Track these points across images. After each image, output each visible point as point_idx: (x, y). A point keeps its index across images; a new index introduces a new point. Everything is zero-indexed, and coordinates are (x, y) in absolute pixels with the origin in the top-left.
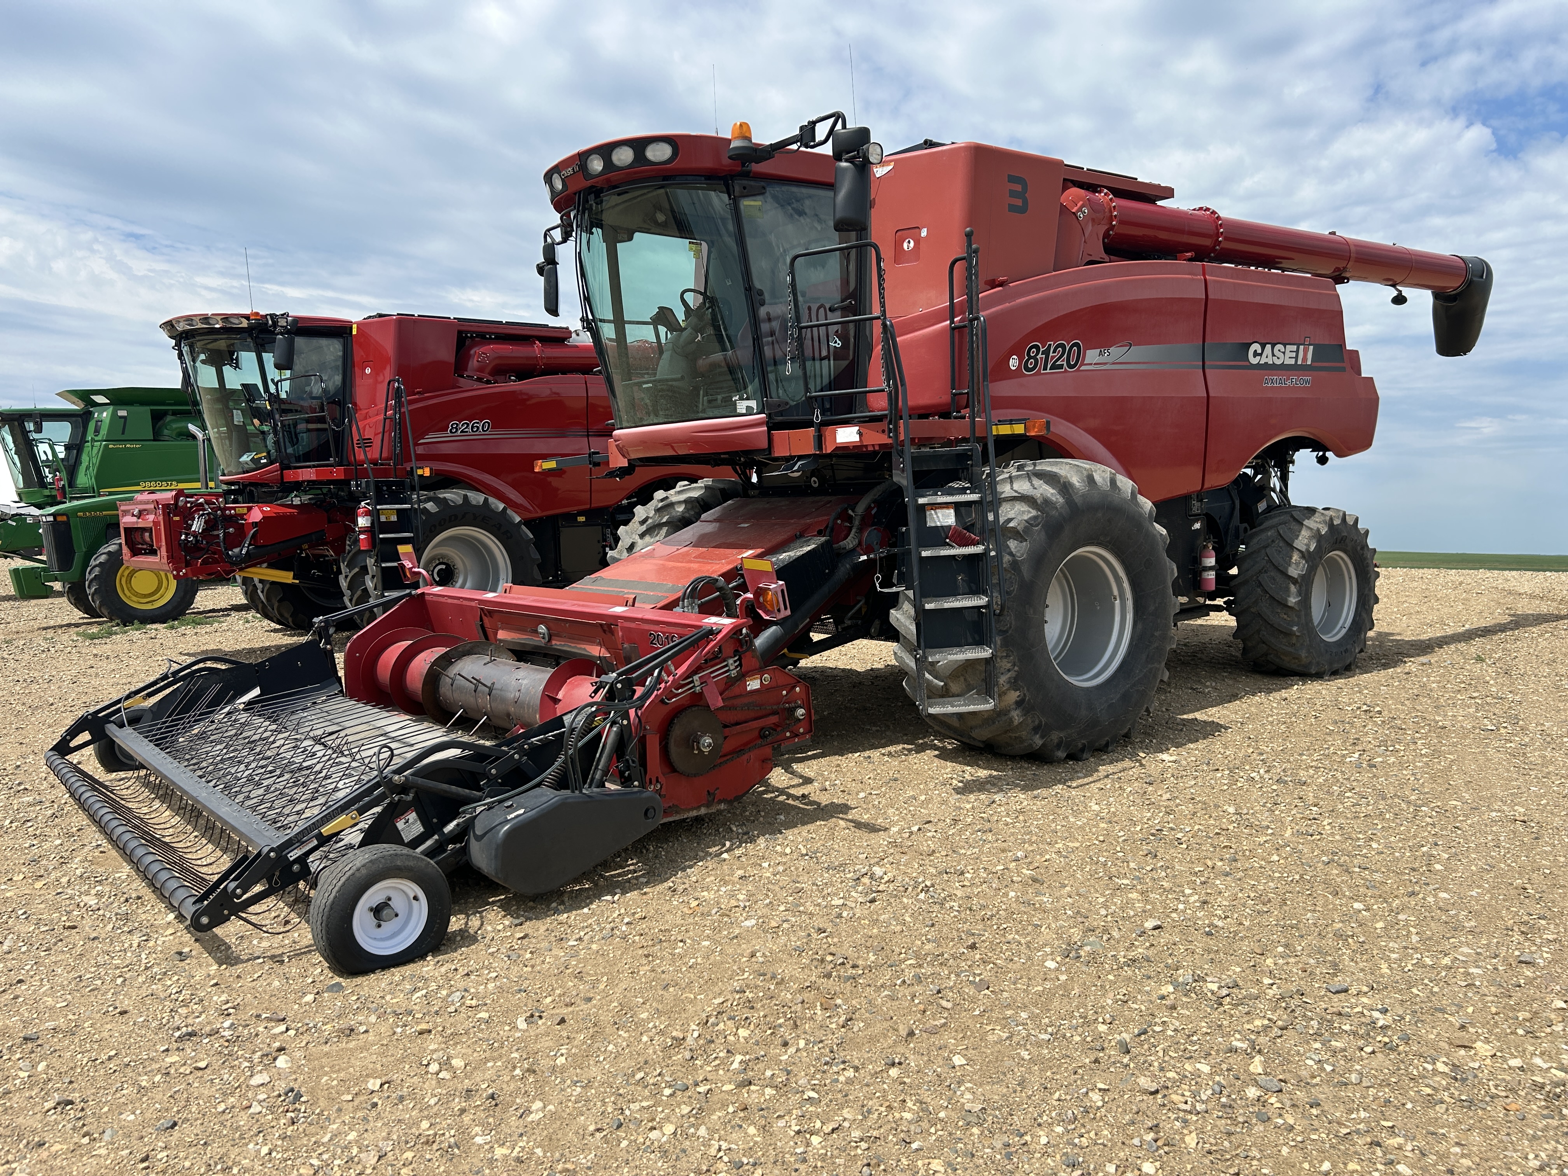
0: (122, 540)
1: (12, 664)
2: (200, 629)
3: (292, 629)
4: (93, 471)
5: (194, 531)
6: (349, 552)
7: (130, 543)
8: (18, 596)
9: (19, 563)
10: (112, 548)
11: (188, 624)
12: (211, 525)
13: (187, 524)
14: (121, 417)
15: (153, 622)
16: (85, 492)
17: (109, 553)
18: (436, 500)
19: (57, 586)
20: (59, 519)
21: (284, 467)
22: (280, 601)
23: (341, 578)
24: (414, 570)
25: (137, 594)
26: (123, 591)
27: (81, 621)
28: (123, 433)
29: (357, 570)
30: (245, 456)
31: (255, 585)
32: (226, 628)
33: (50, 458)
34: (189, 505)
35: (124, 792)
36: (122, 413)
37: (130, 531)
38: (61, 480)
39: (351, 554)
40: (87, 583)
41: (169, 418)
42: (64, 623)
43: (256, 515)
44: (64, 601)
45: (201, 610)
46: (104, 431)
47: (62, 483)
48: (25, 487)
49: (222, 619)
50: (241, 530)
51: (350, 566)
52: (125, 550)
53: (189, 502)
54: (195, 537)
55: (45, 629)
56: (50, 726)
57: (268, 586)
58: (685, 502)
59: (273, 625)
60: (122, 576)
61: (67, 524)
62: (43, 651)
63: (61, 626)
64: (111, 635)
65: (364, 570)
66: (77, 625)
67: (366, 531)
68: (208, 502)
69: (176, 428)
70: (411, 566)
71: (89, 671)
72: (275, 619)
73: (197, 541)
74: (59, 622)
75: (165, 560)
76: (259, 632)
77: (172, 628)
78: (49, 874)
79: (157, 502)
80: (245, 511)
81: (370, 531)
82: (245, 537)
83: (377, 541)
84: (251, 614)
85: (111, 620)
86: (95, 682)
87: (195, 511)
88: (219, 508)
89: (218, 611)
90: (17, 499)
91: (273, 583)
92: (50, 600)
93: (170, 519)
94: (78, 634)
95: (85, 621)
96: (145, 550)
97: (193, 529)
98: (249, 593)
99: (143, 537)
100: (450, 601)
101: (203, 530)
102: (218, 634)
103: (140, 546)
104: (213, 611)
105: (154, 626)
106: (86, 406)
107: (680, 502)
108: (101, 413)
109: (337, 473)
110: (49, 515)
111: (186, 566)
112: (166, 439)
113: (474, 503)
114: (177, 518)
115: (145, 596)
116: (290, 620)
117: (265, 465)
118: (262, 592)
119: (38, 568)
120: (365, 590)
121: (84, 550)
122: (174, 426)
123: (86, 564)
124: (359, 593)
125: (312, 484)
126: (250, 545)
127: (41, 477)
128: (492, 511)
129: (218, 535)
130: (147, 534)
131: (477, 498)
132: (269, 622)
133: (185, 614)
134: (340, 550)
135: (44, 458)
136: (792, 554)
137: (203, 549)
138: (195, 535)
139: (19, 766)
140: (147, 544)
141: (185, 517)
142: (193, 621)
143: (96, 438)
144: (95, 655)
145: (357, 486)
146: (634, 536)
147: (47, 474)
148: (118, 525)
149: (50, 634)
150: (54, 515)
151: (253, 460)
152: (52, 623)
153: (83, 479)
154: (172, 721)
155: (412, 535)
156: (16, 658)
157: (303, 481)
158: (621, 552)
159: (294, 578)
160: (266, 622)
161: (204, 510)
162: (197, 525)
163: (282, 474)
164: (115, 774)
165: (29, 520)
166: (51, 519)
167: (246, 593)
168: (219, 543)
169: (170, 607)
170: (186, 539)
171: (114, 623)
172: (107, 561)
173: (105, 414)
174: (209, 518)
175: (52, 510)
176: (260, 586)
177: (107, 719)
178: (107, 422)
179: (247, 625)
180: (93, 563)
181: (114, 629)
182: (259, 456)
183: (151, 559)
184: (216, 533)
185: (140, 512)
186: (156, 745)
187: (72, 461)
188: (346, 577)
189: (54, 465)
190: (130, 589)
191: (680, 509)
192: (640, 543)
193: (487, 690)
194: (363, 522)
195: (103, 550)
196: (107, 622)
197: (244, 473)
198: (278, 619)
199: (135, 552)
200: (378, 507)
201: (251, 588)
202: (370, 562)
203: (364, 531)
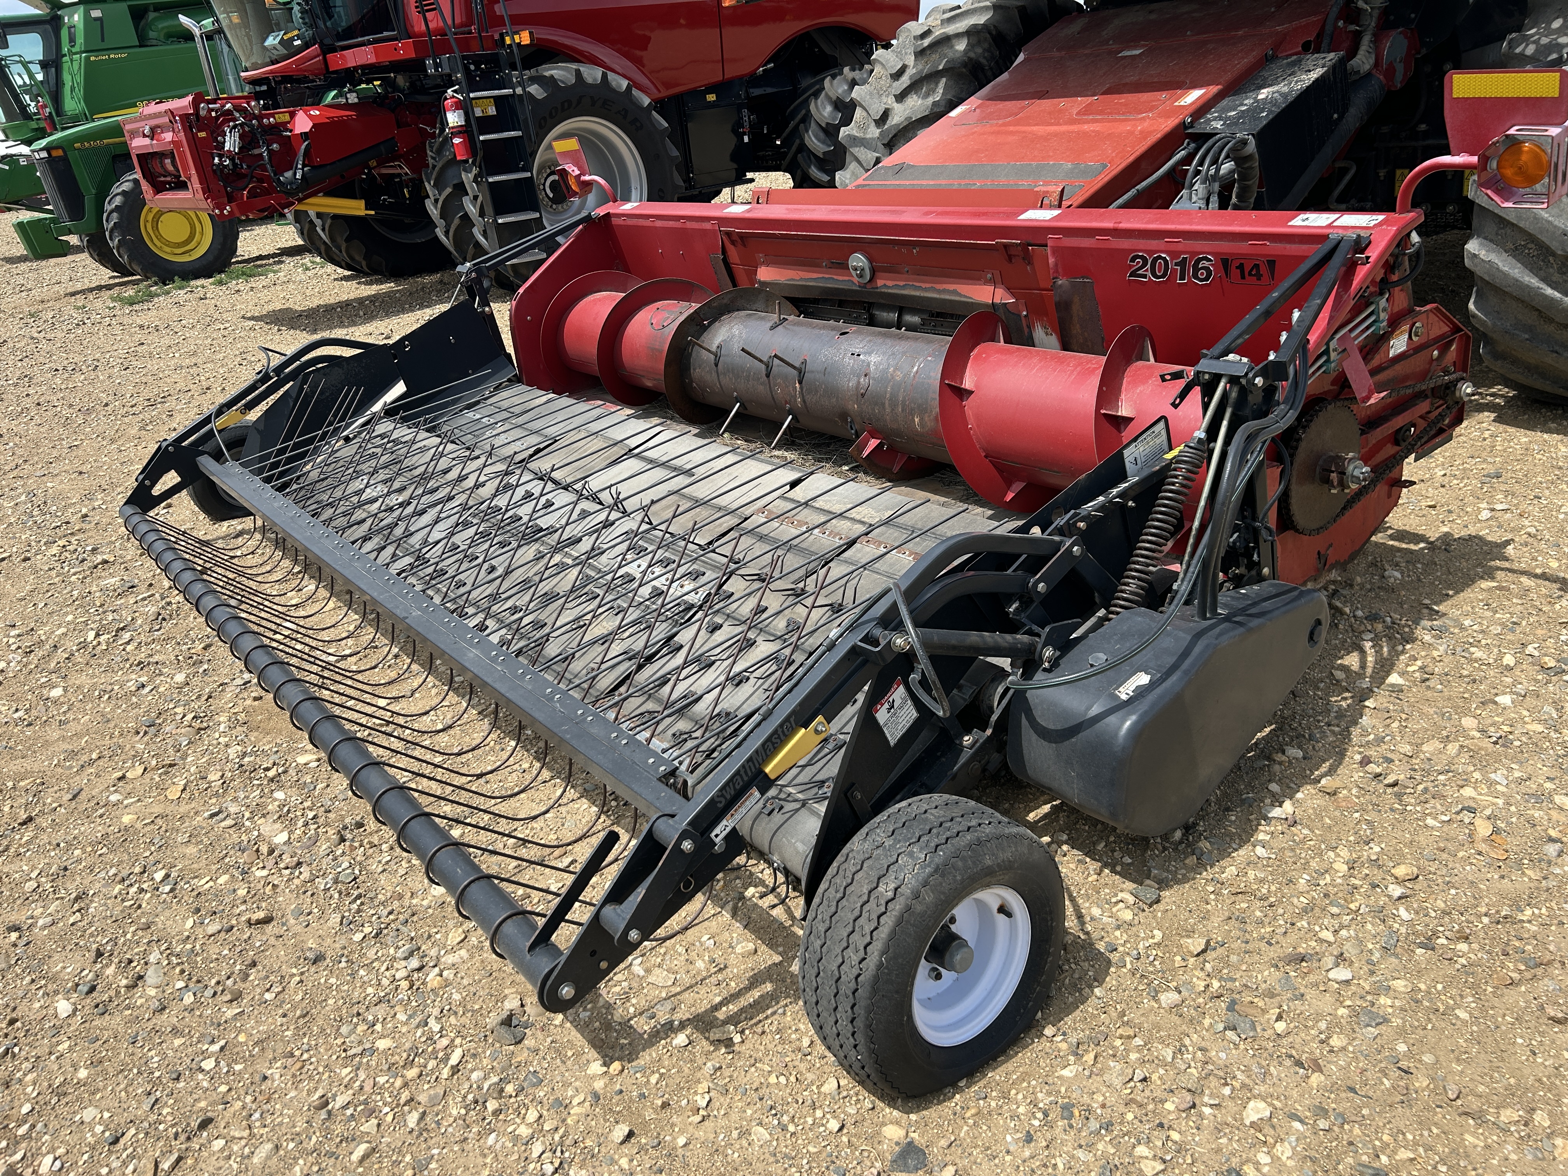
0: (138, 175)
1: (44, 346)
2: (254, 282)
3: (366, 274)
4: (80, 93)
5: (229, 151)
6: (434, 167)
7: (148, 175)
8: (31, 256)
9: (26, 216)
10: (126, 186)
11: (238, 278)
12: (248, 140)
13: (217, 141)
14: (96, 19)
15: (197, 277)
16: (76, 120)
17: (124, 193)
18: (538, 80)
19: (73, 240)
20: (55, 153)
21: (327, 50)
22: (347, 240)
23: (429, 204)
24: (583, 178)
25: (168, 244)
26: (152, 241)
27: (112, 282)
28: (103, 40)
29: (449, 190)
30: (271, 38)
31: (311, 222)
32: (286, 279)
33: (28, 82)
34: (213, 114)
35: (250, 561)
36: (96, 14)
37: (145, 159)
38: (46, 107)
39: (437, 169)
40: (107, 234)
41: (152, 15)
42: (94, 285)
43: (302, 123)
44: (84, 258)
45: (246, 257)
46: (80, 40)
47: (48, 110)
48: (7, 122)
49: (276, 268)
50: (288, 144)
51: (439, 186)
52: (145, 186)
53: (212, 110)
54: (232, 159)
55: (73, 294)
56: (113, 441)
57: (329, 221)
58: (970, 33)
59: (340, 270)
60: (146, 221)
61: (65, 159)
62: (78, 325)
63: (91, 290)
64: (153, 297)
65: (460, 189)
66: (109, 287)
67: (460, 132)
68: (237, 108)
69: (163, 28)
70: (577, 172)
71: (139, 349)
72: (343, 264)
73: (234, 164)
74: (87, 285)
75: (200, 195)
76: (327, 283)
77: (220, 283)
78: (184, 757)
79: (172, 113)
80: (287, 117)
81: (463, 130)
82: (295, 154)
83: (478, 145)
84: (307, 259)
85: (147, 278)
86: (153, 365)
87: (223, 123)
88: (255, 117)
89: (268, 257)
90: (4, 138)
91: (335, 217)
92: (70, 258)
93: (194, 136)
94: (113, 299)
95: (117, 281)
96: (169, 183)
97: (226, 148)
98: (305, 232)
99: (163, 166)
100: (659, 224)
101: (240, 148)
102: (278, 288)
103: (162, 179)
104: (260, 257)
105: (199, 282)
106: (52, 9)
107: (958, 35)
108: (71, 16)
109: (403, 50)
110: (41, 149)
111: (229, 202)
112: (154, 42)
113: (590, 80)
114: (202, 134)
115: (179, 245)
116: (364, 263)
117: (300, 49)
118: (323, 230)
119: (46, 219)
120: (466, 217)
121: (94, 191)
122: (161, 25)
123: (100, 210)
124: (456, 221)
125: (369, 71)
126: (304, 166)
127: (23, 108)
128: (614, 91)
129: (261, 155)
130: (168, 161)
131: (592, 74)
132: (334, 267)
133: (230, 264)
134: (419, 164)
135: (20, 82)
136: (1282, 87)
137: (244, 176)
138: (231, 155)
139: (86, 516)
140: (170, 175)
141: (212, 133)
142: (244, 274)
143: (74, 50)
144: (141, 327)
145: (437, 66)
146: (884, 99)
147: (29, 102)
148: (128, 156)
149: (80, 300)
150: (47, 149)
151: (282, 42)
152: (79, 286)
153: (72, 104)
154: (296, 446)
155: (520, 133)
156: (48, 336)
157: (356, 68)
158: (863, 128)
159: (366, 209)
160: (330, 268)
161: (235, 120)
162: (231, 142)
163: (325, 59)
164: (226, 524)
165: (23, 162)
166: (44, 154)
167: (301, 233)
168: (264, 165)
169: (210, 258)
170: (221, 163)
171: (149, 282)
172: (124, 203)
173: (76, 17)
174: (244, 130)
175: (43, 143)
176: (318, 222)
177: (196, 449)
178: (80, 26)
179: (309, 273)
180: (108, 207)
181: (153, 289)
182: (289, 35)
183: (181, 195)
184: (256, 152)
185: (152, 130)
186: (280, 489)
187: (52, 81)
188: (436, 201)
189: (33, 90)
190: (159, 237)
191: (961, 46)
192: (897, 108)
193: (795, 372)
194: (454, 119)
195: (116, 189)
196: (141, 281)
197: (273, 63)
198: (347, 263)
199: (159, 188)
200: (472, 95)
201: (307, 226)
202: (468, 178)
203: (459, 131)
